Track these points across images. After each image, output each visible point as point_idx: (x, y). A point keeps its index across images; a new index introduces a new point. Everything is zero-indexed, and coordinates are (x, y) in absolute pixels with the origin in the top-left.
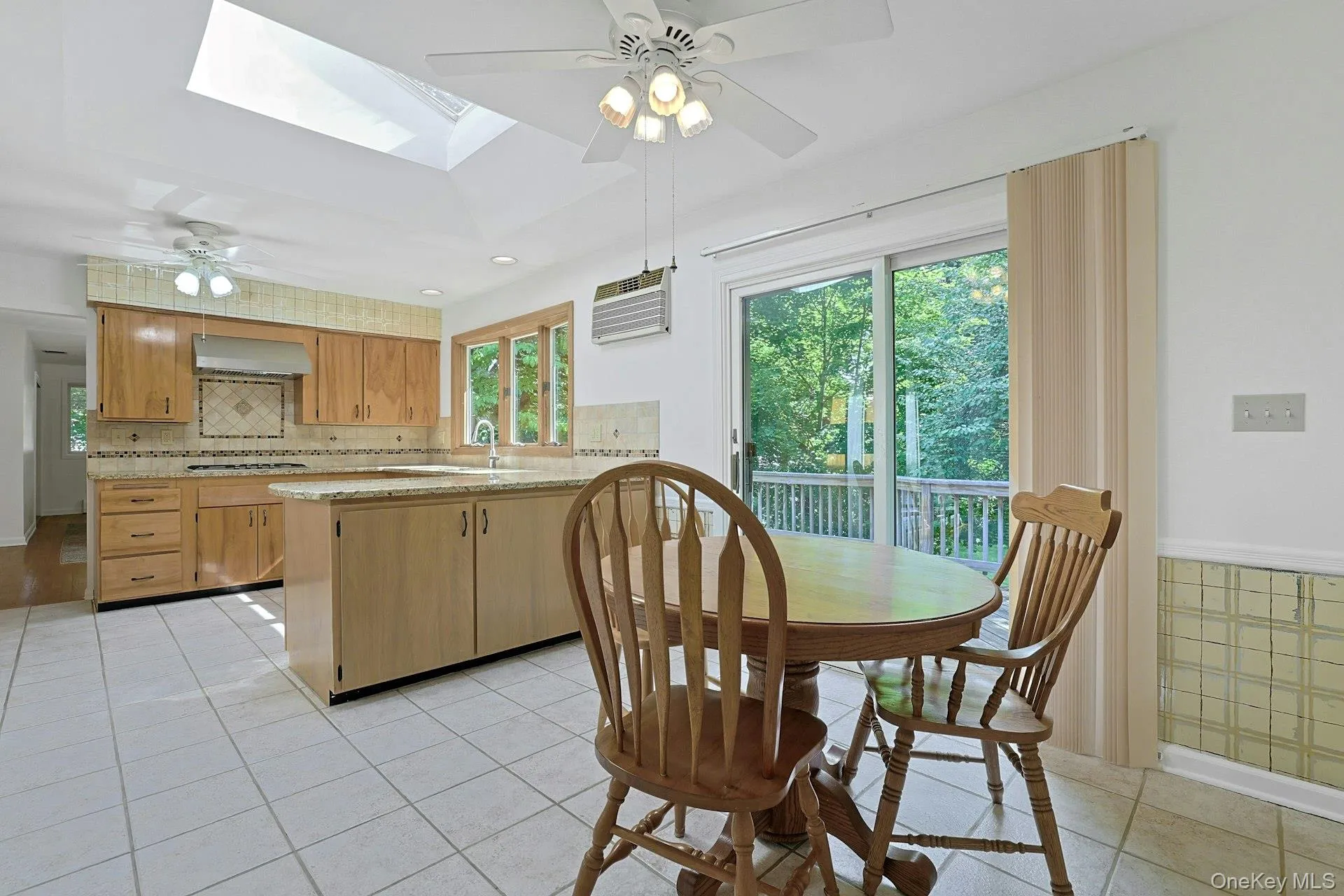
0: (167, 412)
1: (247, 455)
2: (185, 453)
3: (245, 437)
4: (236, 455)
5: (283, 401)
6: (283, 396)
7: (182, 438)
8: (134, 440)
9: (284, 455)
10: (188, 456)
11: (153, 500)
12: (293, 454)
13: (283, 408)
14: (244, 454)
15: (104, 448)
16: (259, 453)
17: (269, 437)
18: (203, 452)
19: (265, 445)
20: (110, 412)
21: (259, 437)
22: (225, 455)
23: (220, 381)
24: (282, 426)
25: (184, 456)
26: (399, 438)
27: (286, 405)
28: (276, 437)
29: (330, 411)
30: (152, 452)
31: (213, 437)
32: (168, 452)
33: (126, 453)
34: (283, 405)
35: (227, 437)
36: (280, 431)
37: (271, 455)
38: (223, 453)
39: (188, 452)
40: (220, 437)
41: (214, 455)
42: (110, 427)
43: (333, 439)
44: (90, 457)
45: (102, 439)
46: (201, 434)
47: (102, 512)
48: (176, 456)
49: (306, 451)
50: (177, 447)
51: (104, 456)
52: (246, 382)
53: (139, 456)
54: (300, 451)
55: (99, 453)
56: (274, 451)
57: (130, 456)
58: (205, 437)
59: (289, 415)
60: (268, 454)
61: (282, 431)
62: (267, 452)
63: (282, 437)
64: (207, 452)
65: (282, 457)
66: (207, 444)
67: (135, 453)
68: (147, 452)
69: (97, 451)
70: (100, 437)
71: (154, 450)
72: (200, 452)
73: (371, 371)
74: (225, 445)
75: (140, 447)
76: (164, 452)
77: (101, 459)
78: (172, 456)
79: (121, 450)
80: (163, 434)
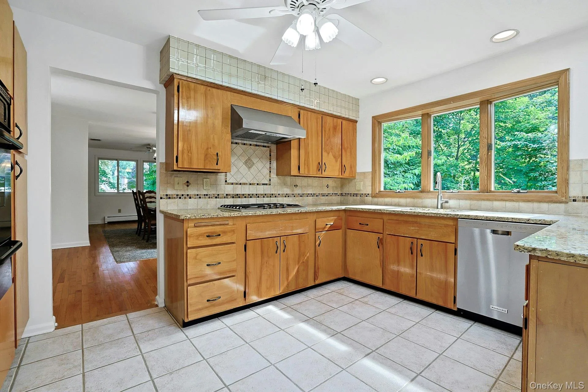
0: (217, 164)
1: (251, 197)
2: (217, 196)
3: (250, 184)
4: (245, 197)
5: (270, 159)
6: (270, 155)
7: (215, 184)
8: (188, 186)
9: (271, 197)
10: (218, 198)
11: (220, 235)
12: (276, 197)
13: (270, 164)
14: (250, 196)
15: (169, 192)
16: (258, 195)
17: (263, 184)
18: (227, 195)
19: (261, 190)
20: (183, 162)
21: (258, 184)
22: (239, 197)
23: (236, 143)
24: (270, 176)
25: (216, 198)
26: (328, 186)
27: (272, 161)
28: (267, 184)
29: (306, 167)
30: (198, 195)
31: (232, 184)
32: (207, 195)
33: (183, 195)
34: (270, 162)
35: (240, 184)
36: (268, 181)
37: (264, 197)
38: (238, 196)
39: (218, 195)
40: (237, 184)
41: (233, 197)
42: (173, 176)
43: (296, 186)
44: (161, 198)
45: (168, 185)
46: (226, 181)
47: (188, 246)
48: (212, 198)
49: (282, 194)
50: (212, 192)
51: (170, 198)
52: (251, 145)
53: (190, 198)
54: (279, 194)
55: (167, 195)
56: (265, 195)
57: (185, 198)
58: (228, 184)
59: (273, 169)
60: (262, 196)
61: (270, 180)
62: (262, 195)
63: (270, 185)
64: (229, 195)
65: (269, 198)
66: (229, 190)
67: (188, 195)
68: (195, 195)
69: (165, 194)
70: (167, 183)
71: (199, 193)
72: (225, 195)
73: (326, 139)
74: (239, 190)
75: (192, 191)
76: (205, 195)
77: (168, 199)
78: (209, 198)
79: (180, 193)
80: (204, 181)
